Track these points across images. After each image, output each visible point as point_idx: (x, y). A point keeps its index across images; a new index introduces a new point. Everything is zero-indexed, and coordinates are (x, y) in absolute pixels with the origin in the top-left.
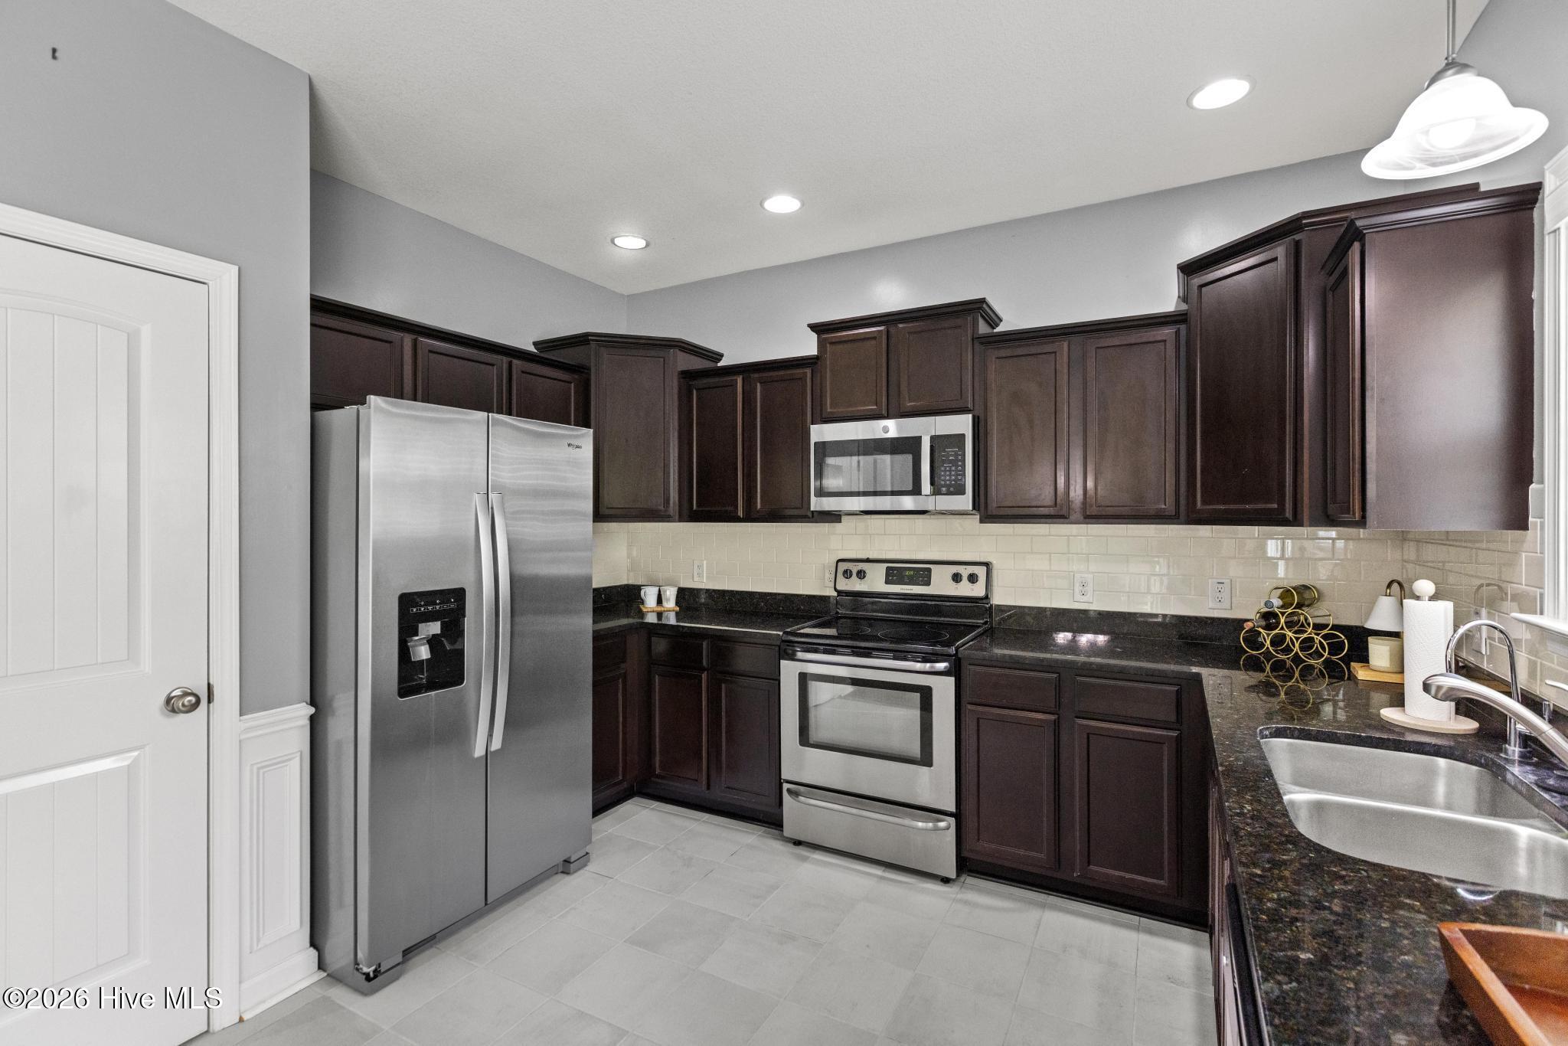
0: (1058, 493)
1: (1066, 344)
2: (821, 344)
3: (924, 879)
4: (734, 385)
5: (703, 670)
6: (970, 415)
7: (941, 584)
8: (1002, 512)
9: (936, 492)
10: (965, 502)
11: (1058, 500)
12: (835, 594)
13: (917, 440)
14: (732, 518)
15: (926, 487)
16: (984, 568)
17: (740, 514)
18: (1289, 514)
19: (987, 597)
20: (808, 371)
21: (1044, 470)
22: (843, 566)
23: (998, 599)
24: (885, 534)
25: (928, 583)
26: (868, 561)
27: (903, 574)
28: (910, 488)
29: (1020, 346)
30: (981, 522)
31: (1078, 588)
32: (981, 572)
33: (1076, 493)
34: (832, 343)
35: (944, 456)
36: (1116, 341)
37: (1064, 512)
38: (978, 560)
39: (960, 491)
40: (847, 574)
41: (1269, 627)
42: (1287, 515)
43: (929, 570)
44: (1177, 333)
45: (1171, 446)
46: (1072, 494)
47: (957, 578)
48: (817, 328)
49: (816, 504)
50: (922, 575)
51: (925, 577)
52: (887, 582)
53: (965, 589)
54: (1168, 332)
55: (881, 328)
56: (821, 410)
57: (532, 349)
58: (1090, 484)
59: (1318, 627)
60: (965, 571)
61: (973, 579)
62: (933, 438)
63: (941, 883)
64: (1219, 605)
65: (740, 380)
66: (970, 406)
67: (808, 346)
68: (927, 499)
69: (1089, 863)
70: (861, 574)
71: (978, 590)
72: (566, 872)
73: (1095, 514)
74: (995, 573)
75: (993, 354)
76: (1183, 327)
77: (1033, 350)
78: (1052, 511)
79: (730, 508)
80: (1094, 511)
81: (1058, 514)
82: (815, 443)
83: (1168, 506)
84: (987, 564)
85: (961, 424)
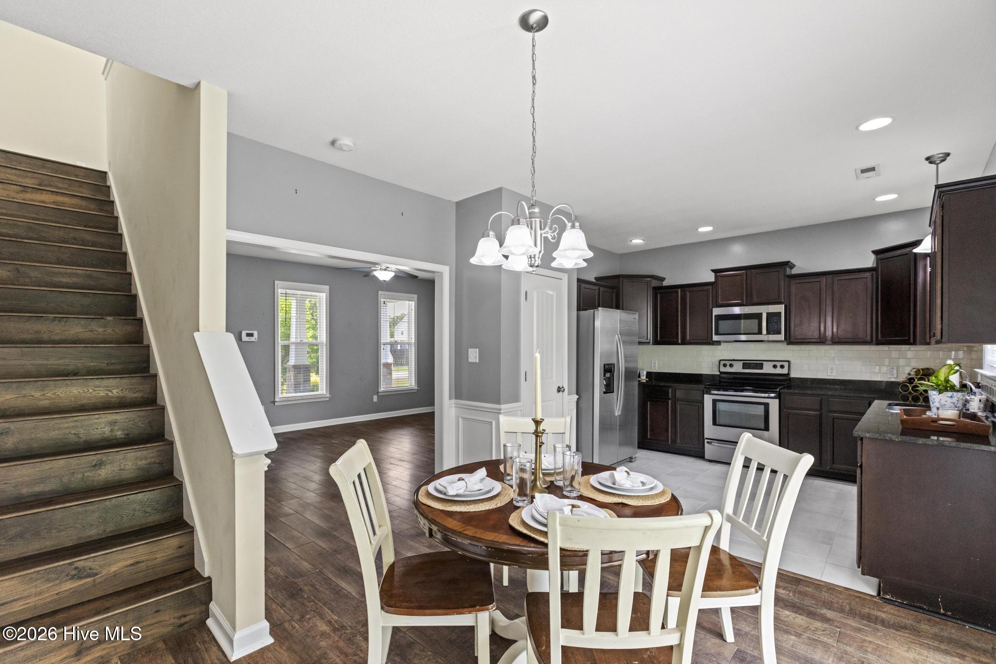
0: (821, 333)
1: (825, 278)
2: (716, 277)
4: (677, 292)
5: (669, 399)
6: (784, 305)
7: (768, 369)
8: (797, 341)
9: (768, 333)
10: (781, 337)
11: (821, 336)
12: (718, 373)
13: (761, 314)
14: (676, 343)
15: (764, 331)
16: (787, 363)
17: (680, 342)
18: (912, 341)
19: (788, 374)
20: (711, 287)
21: (814, 325)
22: (722, 362)
23: (793, 375)
24: (742, 350)
25: (762, 368)
26: (734, 360)
27: (750, 365)
28: (757, 332)
29: (806, 279)
30: (787, 344)
31: (829, 370)
32: (786, 364)
33: (829, 333)
34: (721, 277)
35: (772, 320)
36: (847, 277)
37: (824, 340)
38: (786, 360)
39: (779, 333)
40: (725, 365)
41: (911, 383)
42: (911, 341)
43: (762, 364)
44: (873, 275)
45: (869, 317)
46: (827, 334)
47: (775, 366)
48: (715, 271)
49: (715, 338)
50: (760, 365)
52: (743, 368)
53: (779, 371)
54: (868, 274)
55: (744, 271)
56: (716, 302)
57: (594, 280)
58: (835, 330)
60: (779, 364)
61: (782, 367)
62: (767, 313)
64: (891, 376)
65: (679, 291)
66: (783, 301)
67: (711, 278)
68: (764, 336)
69: (833, 464)
70: (731, 366)
71: (785, 371)
72: (631, 462)
73: (837, 341)
74: (792, 365)
75: (793, 282)
76: (874, 272)
77: (810, 280)
78: (818, 340)
79: (676, 340)
80: (837, 340)
81: (821, 341)
82: (715, 316)
83: (868, 338)
84: (788, 361)
85: (780, 308)
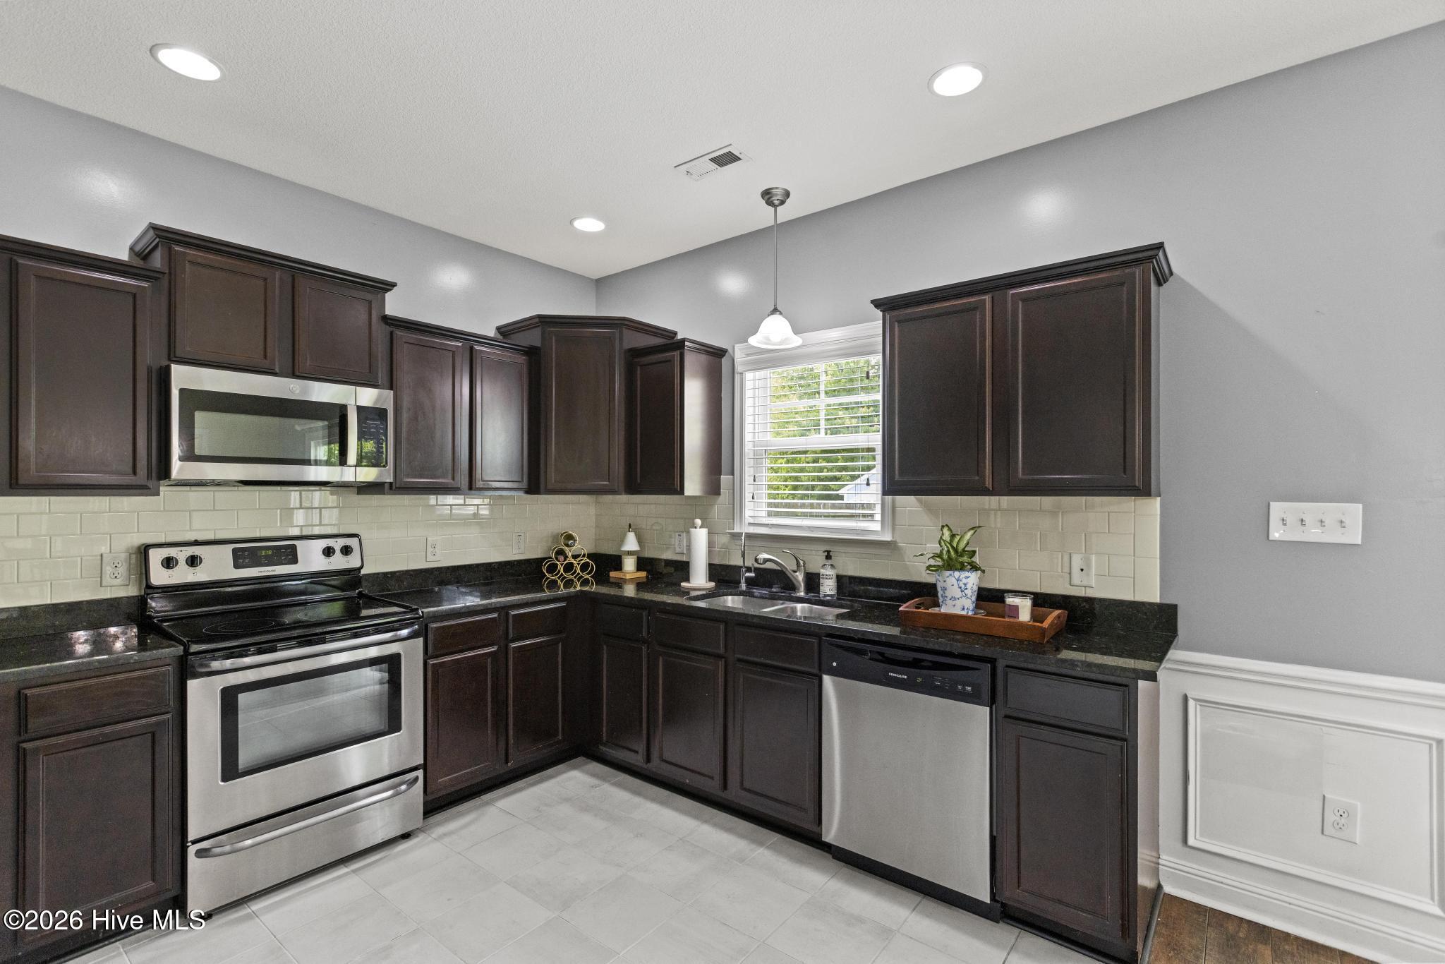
3: (392, 846)
7: (307, 560)
9: (359, 461)
15: (353, 456)
16: (356, 540)
18: (616, 487)
19: (360, 568)
20: (147, 286)
24: (214, 510)
25: (294, 560)
26: (196, 543)
27: (259, 555)
31: (429, 550)
32: (354, 544)
35: (365, 427)
37: (458, 484)
40: (169, 563)
43: (294, 548)
44: (529, 360)
47: (328, 551)
50: (284, 552)
51: (290, 555)
52: (236, 566)
53: (338, 563)
54: (524, 359)
59: (575, 557)
60: (337, 544)
61: (346, 551)
63: (405, 840)
64: (517, 551)
70: (193, 561)
71: (354, 561)
73: (481, 485)
75: (402, 338)
80: (481, 483)
81: (454, 485)
82: (183, 391)
